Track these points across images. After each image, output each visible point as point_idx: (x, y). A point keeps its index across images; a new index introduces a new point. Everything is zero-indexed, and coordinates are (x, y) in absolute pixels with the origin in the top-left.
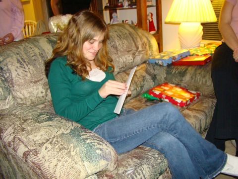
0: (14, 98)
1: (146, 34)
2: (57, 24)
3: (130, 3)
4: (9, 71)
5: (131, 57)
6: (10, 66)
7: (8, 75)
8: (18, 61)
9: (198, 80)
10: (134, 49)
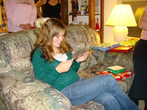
0: (11, 66)
1: (93, 32)
2: (40, 23)
3: (85, 12)
4: (9, 50)
5: (84, 45)
6: (10, 47)
7: (8, 52)
8: (15, 44)
9: (124, 62)
10: (86, 40)
